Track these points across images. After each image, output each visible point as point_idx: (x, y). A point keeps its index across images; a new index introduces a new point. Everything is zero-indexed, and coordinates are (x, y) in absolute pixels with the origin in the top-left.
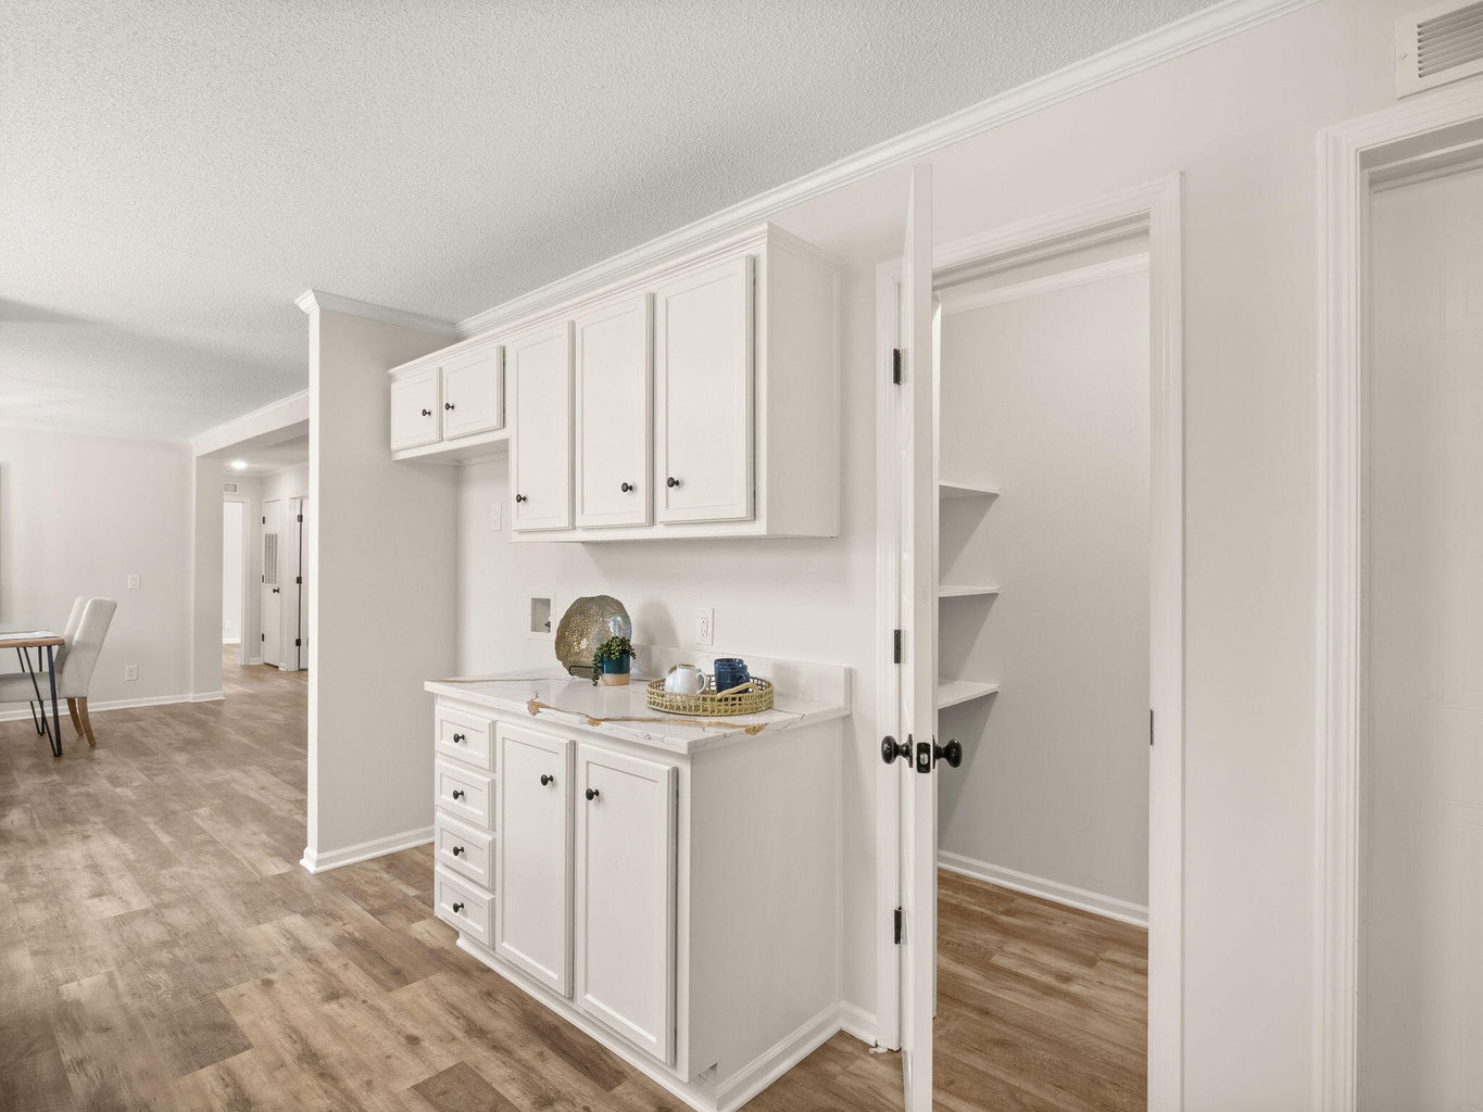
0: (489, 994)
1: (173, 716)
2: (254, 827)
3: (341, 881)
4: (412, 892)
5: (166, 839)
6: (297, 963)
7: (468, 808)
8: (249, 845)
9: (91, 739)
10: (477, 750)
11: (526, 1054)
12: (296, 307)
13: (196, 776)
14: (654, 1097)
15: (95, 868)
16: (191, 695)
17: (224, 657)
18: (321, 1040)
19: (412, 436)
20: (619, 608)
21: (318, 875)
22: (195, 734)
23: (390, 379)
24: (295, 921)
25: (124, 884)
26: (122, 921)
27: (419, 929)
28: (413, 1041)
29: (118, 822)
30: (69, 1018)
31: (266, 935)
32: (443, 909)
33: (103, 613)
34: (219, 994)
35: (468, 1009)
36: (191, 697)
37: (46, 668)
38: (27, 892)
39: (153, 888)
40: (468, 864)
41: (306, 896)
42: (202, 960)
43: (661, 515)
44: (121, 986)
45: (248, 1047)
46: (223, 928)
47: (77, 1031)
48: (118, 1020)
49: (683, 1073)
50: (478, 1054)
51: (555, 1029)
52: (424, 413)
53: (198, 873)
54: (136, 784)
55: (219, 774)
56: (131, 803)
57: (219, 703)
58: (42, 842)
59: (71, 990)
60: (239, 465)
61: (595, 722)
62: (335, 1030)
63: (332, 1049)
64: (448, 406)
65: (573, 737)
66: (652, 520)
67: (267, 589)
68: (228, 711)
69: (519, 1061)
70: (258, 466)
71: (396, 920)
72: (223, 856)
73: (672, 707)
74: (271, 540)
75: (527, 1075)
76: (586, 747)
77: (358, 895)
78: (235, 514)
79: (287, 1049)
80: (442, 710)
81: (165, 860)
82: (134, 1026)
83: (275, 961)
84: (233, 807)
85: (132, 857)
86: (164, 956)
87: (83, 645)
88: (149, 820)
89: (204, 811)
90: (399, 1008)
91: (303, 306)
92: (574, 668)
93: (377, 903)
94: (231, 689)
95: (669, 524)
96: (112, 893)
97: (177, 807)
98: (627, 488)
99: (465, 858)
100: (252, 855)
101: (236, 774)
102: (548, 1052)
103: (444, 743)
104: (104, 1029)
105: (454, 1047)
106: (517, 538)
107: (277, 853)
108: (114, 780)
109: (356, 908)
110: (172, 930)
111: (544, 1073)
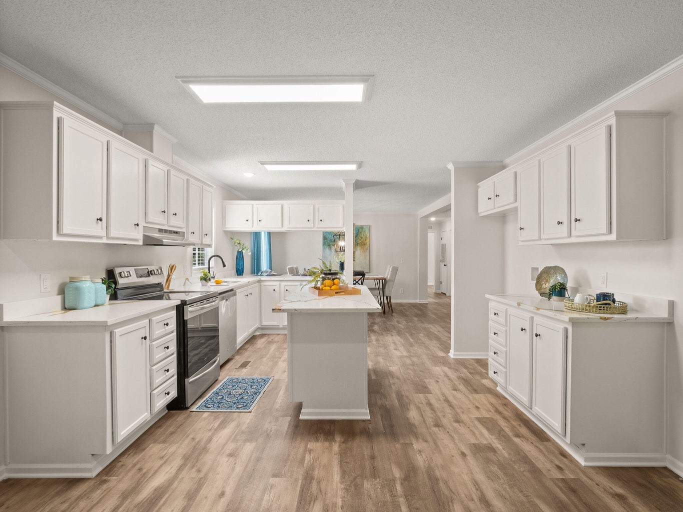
0: (505, 405)
1: (413, 306)
2: (435, 342)
3: (461, 363)
4: (484, 371)
5: (412, 340)
6: (446, 380)
7: (499, 339)
8: (434, 346)
9: (392, 310)
10: (502, 319)
11: (515, 423)
12: (447, 168)
13: (419, 325)
14: (559, 449)
15: (395, 343)
16: (418, 300)
17: (428, 289)
18: (451, 398)
19: (485, 207)
20: (563, 271)
21: (454, 359)
22: (419, 312)
23: (478, 187)
24: (446, 369)
25: (402, 348)
26: (402, 357)
27: (485, 381)
28: (477, 407)
29: (399, 333)
30: (390, 374)
31: (438, 370)
32: (491, 374)
33: (395, 270)
34: (425, 380)
35: (497, 406)
36: (418, 301)
37: (381, 287)
38: (380, 345)
39: (409, 351)
40: (499, 358)
41: (450, 363)
42: (421, 371)
43: (573, 233)
44: (402, 371)
45: (432, 393)
46: (426, 365)
47: (393, 377)
48: (401, 378)
49: (568, 440)
50: (497, 417)
51: (527, 421)
52: (489, 199)
53: (420, 350)
54: (404, 324)
55: (426, 325)
56: (403, 329)
57: (427, 304)
58: (382, 334)
59: (391, 368)
60: (433, 219)
61: (538, 309)
62: (454, 397)
63: (454, 402)
64: (497, 196)
65: (533, 315)
66: (570, 235)
67: (442, 265)
68: (430, 307)
69: (512, 424)
70: (438, 219)
71: (478, 377)
72: (427, 348)
73: (572, 308)
74: (444, 246)
75: (513, 428)
76: (537, 319)
77: (466, 367)
78: (431, 236)
79: (442, 398)
80: (491, 304)
81: (411, 345)
82: (405, 380)
83: (440, 377)
84: (430, 335)
85: (403, 342)
86: (411, 367)
87: (390, 280)
88: (407, 334)
89: (422, 335)
90: (475, 399)
91: (449, 167)
92: (542, 294)
93: (471, 371)
94: (431, 300)
95: (577, 237)
96: (399, 350)
97: (414, 332)
98: (559, 223)
99: (498, 356)
100: (435, 349)
101: (432, 326)
102: (522, 425)
103: (492, 316)
104: (398, 379)
105: (490, 413)
106: (521, 244)
107: (442, 350)
108: (398, 322)
109: (465, 370)
110: (413, 362)
111: (520, 430)
